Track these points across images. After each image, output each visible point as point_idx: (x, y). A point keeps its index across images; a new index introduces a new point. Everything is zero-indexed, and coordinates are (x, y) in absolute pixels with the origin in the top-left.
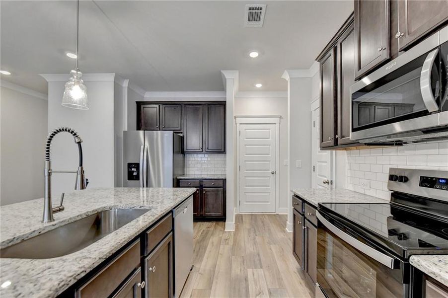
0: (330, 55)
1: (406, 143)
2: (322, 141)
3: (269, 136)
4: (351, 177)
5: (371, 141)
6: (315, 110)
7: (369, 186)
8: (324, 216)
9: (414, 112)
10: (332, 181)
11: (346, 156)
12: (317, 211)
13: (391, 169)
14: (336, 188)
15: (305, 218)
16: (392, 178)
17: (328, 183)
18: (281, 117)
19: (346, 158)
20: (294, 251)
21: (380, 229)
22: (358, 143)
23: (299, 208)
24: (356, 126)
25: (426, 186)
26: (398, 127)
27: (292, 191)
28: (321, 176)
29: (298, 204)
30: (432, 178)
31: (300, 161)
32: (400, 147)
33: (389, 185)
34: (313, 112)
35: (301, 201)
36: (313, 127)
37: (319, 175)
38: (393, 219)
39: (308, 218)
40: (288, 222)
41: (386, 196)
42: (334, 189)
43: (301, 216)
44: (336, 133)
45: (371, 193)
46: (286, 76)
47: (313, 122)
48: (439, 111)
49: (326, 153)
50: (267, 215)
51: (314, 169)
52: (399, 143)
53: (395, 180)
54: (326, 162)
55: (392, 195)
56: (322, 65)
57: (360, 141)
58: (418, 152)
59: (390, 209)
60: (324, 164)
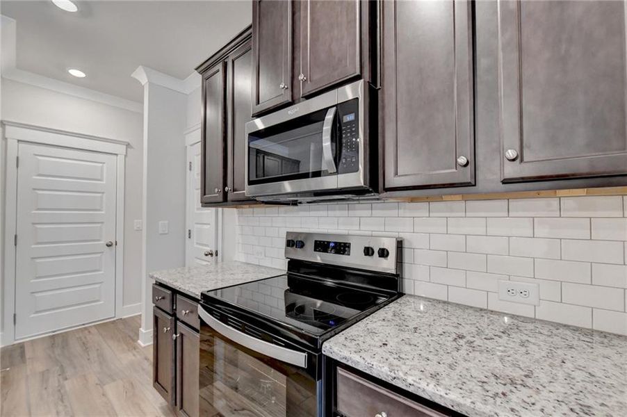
0: (218, 71)
1: (300, 203)
2: (204, 193)
3: (102, 175)
4: (242, 244)
5: (270, 199)
6: (192, 145)
7: (263, 255)
8: (210, 312)
9: (300, 173)
10: (217, 251)
11: (236, 216)
12: (199, 306)
13: (288, 233)
14: (222, 261)
15: (177, 319)
16: (290, 243)
17: (212, 254)
18: (128, 145)
19: (237, 218)
20: (156, 379)
21: (276, 306)
22: (255, 200)
23: (167, 305)
24: (253, 178)
25: (319, 251)
26: (288, 186)
27: (152, 277)
28: (203, 245)
29: (163, 298)
30: (324, 242)
31: (166, 222)
32: (295, 207)
33: (286, 252)
34: (188, 147)
35: (169, 292)
36: (188, 170)
37: (197, 243)
38: (291, 292)
39: (182, 319)
40: (142, 330)
41: (282, 266)
42: (220, 264)
43: (170, 318)
44: (225, 184)
45: (267, 263)
46: (141, 76)
47: (188, 163)
48: (337, 173)
49: (209, 211)
50: (95, 326)
51: (190, 234)
52: (295, 203)
53: (293, 246)
54: (209, 224)
55: (290, 263)
56: (205, 79)
57: (257, 199)
58: (312, 213)
59: (287, 280)
60: (205, 227)
